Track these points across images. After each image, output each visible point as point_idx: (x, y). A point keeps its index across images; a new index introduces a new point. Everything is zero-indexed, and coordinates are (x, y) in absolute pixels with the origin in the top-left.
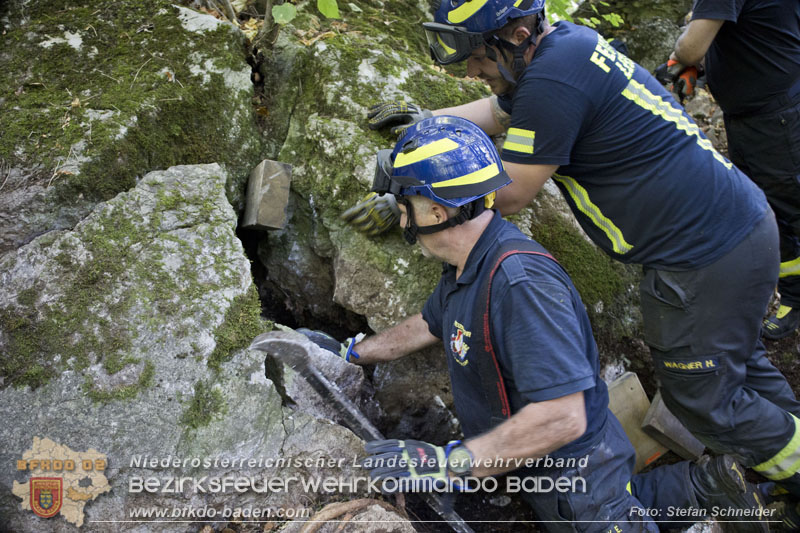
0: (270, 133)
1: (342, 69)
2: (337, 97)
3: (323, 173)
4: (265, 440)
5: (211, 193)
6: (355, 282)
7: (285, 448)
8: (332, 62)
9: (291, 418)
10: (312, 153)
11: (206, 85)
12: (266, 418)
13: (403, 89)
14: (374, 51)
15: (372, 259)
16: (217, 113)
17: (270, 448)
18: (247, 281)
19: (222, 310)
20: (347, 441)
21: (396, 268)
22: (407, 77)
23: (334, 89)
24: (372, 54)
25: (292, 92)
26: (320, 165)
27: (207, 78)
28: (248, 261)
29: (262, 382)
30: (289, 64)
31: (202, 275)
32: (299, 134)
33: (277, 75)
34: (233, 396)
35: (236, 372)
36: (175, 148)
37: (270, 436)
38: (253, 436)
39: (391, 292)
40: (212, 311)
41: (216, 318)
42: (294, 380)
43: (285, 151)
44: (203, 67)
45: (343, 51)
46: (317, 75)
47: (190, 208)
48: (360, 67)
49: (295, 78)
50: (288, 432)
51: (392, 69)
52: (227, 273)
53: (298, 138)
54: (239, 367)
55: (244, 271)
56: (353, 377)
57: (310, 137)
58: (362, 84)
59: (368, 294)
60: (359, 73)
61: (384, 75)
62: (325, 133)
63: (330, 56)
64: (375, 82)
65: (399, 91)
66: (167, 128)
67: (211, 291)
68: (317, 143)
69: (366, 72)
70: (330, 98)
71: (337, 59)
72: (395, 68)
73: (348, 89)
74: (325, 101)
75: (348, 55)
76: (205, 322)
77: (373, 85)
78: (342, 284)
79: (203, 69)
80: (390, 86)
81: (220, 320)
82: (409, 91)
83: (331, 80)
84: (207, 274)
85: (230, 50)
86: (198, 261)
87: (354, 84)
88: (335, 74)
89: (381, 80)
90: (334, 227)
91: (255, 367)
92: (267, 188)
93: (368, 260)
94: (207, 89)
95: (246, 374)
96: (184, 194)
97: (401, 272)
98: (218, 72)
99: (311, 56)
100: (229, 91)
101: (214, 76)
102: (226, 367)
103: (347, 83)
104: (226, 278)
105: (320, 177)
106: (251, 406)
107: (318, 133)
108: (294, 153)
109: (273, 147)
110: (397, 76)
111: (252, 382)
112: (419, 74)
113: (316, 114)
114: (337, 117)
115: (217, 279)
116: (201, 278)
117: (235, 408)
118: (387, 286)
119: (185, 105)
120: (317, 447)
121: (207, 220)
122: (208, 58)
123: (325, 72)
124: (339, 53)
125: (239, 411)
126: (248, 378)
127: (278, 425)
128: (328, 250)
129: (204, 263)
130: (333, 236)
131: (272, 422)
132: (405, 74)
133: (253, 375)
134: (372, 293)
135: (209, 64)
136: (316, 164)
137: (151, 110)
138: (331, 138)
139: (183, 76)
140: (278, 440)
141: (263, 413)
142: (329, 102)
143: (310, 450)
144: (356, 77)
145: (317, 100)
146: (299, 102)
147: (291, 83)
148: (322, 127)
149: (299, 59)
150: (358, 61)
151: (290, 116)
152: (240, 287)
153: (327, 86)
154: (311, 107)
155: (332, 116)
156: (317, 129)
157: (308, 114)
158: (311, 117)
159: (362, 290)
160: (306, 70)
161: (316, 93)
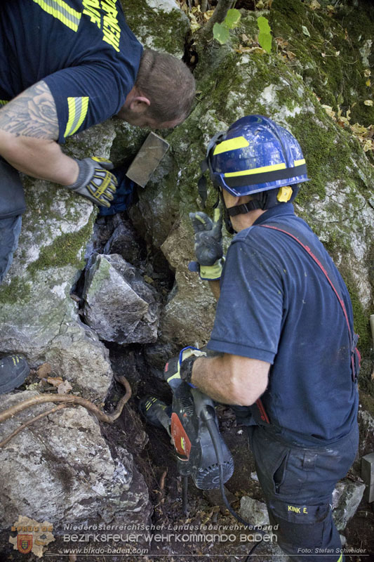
1: (249, 85)
2: (235, 106)
3: (196, 158)
4: (44, 330)
5: (95, 145)
6: (179, 245)
7: (54, 341)
8: (246, 76)
9: (68, 324)
10: (196, 139)
12: (50, 318)
13: (288, 123)
14: (284, 81)
17: (44, 337)
18: (83, 223)
19: (54, 236)
20: (95, 357)
22: (298, 113)
23: (236, 99)
24: (281, 83)
25: (208, 84)
26: (197, 151)
28: (92, 207)
29: (59, 294)
30: (218, 61)
31: (55, 204)
32: (197, 119)
33: (207, 65)
34: (37, 294)
35: (46, 280)
37: (48, 329)
38: (36, 325)
40: (46, 234)
41: (47, 240)
42: (95, 294)
43: (182, 127)
44: (144, 41)
45: (259, 70)
48: (266, 89)
49: (216, 74)
50: (61, 332)
51: (290, 101)
52: (72, 211)
53: (194, 121)
54: (50, 277)
55: (86, 213)
56: (139, 308)
57: (200, 127)
58: (259, 104)
59: (183, 256)
60: (262, 94)
61: (280, 104)
62: (210, 129)
63: (247, 70)
64: (269, 107)
65: (285, 122)
67: (54, 219)
68: (202, 134)
69: (268, 95)
70: (230, 103)
71: (251, 75)
72: (293, 102)
73: (246, 102)
74: (226, 104)
75: (261, 75)
76: (39, 239)
77: (267, 109)
78: (171, 240)
80: (280, 115)
81: (49, 242)
82: (292, 125)
83: (237, 90)
84: (58, 205)
85: (171, 34)
87: (253, 102)
88: (243, 86)
89: (275, 107)
90: (185, 199)
91: (60, 282)
92: (144, 154)
95: (52, 284)
99: (234, 65)
102: (41, 274)
103: (248, 98)
104: (69, 214)
105: (193, 159)
106: (44, 306)
107: (206, 127)
108: (187, 131)
110: (291, 109)
111: (52, 291)
112: (309, 114)
113: (214, 111)
114: (227, 121)
115: (64, 212)
116: (53, 206)
117: (34, 302)
120: (74, 350)
122: (152, 34)
123: (237, 82)
124: (255, 70)
125: (36, 305)
126: (51, 287)
127: (56, 325)
128: (176, 211)
130: (182, 204)
131: (54, 321)
132: (298, 110)
133: (56, 286)
134: (187, 258)
135: (150, 40)
136: (195, 149)
140: (52, 334)
141: (49, 314)
142: (228, 107)
143: (68, 350)
144: (257, 95)
145: (221, 100)
146: (209, 95)
147: (211, 77)
148: (211, 124)
149: (226, 61)
150: (267, 84)
151: (199, 102)
152: (76, 224)
153: (232, 92)
154: (214, 104)
155: (224, 118)
156: (207, 124)
157: (209, 108)
158: (209, 111)
159: (181, 251)
160: (226, 72)
161: (223, 94)
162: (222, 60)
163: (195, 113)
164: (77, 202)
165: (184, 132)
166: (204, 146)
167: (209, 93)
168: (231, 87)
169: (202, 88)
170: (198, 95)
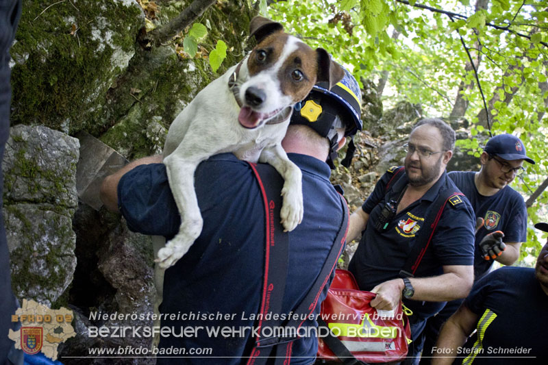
0: (112, 103)
5: (65, 173)
8: (193, 84)
10: (142, 147)
11: (97, 54)
16: (91, 80)
18: (68, 282)
25: (148, 84)
27: (102, 47)
28: (76, 259)
31: (34, 265)
33: (143, 59)
36: (42, 94)
43: (119, 129)
44: (103, 35)
45: (204, 79)
46: (176, 87)
47: (43, 182)
49: (157, 74)
52: (56, 269)
53: (135, 125)
55: (71, 269)
57: (148, 136)
59: (127, 275)
62: (163, 143)
63: (194, 78)
66: (47, 76)
68: (152, 144)
71: (197, 84)
74: (174, 112)
78: (113, 260)
79: (103, 36)
83: (186, 99)
84: (39, 266)
85: (130, 31)
86: (35, 249)
88: (191, 96)
92: (103, 173)
93: (142, 252)
94: (97, 56)
96: (41, 163)
98: (113, 47)
99: (181, 71)
100: (109, 65)
101: (108, 47)
104: (53, 274)
107: (157, 139)
108: (126, 134)
109: (108, 115)
113: (160, 118)
115: (45, 273)
116: (32, 268)
118: (146, 277)
119: (73, 63)
121: (53, 201)
122: (111, 29)
123: (184, 89)
129: (40, 252)
134: (133, 277)
135: (109, 35)
137: (44, 54)
139: (84, 34)
146: (150, 96)
147: (151, 76)
148: (163, 135)
149: (169, 63)
151: (136, 102)
152: (62, 286)
153: (181, 101)
154: (159, 109)
156: (158, 134)
157: (153, 113)
158: (155, 117)
159: (126, 271)
160: (169, 75)
161: (168, 100)
162: (163, 59)
163: (135, 115)
164: (58, 256)
165: (122, 135)
167: (149, 93)
168: (179, 95)
169: (140, 87)
170: (137, 94)
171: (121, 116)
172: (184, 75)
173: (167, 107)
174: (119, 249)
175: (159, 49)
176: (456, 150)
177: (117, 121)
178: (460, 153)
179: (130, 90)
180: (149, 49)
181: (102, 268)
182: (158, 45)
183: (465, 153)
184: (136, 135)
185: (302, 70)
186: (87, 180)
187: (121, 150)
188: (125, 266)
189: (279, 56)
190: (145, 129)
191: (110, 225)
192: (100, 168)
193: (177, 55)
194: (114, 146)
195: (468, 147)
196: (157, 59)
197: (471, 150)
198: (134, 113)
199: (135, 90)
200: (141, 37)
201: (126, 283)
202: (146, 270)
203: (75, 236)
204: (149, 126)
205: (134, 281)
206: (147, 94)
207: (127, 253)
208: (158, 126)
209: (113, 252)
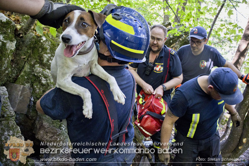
0: (15, 66)
1: (50, 51)
2: (48, 61)
3: (39, 89)
8: (47, 46)
10: (35, 80)
15: (54, 124)
16: (1, 59)
21: (62, 127)
23: (47, 57)
25: (28, 52)
26: (39, 86)
32: (29, 70)
33: (21, 42)
39: (59, 136)
43: (22, 76)
45: (51, 42)
46: (40, 49)
49: (30, 47)
53: (28, 72)
57: (36, 74)
59: (50, 136)
62: (43, 75)
63: (47, 43)
68: (39, 78)
70: (45, 60)
71: (49, 45)
74: (43, 60)
75: (53, 44)
78: (41, 132)
83: (46, 53)
85: (10, 32)
88: (48, 51)
92: (22, 97)
93: (52, 124)
97: (63, 129)
98: (5, 41)
99: (40, 42)
100: (7, 50)
101: (3, 43)
105: (38, 90)
107: (40, 74)
108: (26, 77)
109: (15, 72)
113: (38, 65)
114: (47, 69)
118: (58, 133)
121: (3, 116)
123: (44, 49)
124: (50, 43)
129: (6, 140)
134: (52, 136)
136: (37, 85)
138: (45, 77)
142: (45, 62)
145: (39, 59)
146: (30, 57)
147: (28, 48)
148: (42, 72)
149: (34, 40)
150: (56, 48)
151: (25, 62)
153: (45, 55)
154: (36, 61)
155: (45, 67)
156: (40, 72)
157: (35, 64)
158: (36, 65)
159: (48, 134)
160: (36, 46)
161: (39, 56)
162: (30, 39)
163: (27, 68)
165: (25, 78)
166: (43, 83)
167: (30, 56)
168: (43, 52)
169: (25, 55)
170: (24, 58)
171: (21, 71)
172: (42, 43)
173: (40, 59)
174: (42, 126)
175: (27, 36)
176: (169, 36)
177: (20, 73)
178: (171, 37)
179: (21, 57)
180: (22, 37)
181: (37, 137)
182: (25, 34)
183: (173, 36)
184: (31, 76)
185: (85, 22)
186: (16, 103)
187: (27, 85)
188: (47, 132)
189: (73, 19)
190: (34, 72)
191: (34, 118)
192: (19, 96)
193: (36, 35)
194: (23, 84)
195: (173, 33)
196: (28, 40)
197: (175, 34)
198: (26, 67)
199: (23, 57)
200: (16, 33)
201: (50, 139)
202: (57, 131)
203: (19, 127)
204: (35, 70)
205: (53, 137)
206: (29, 57)
207: (46, 127)
208: (39, 69)
209: (40, 129)
